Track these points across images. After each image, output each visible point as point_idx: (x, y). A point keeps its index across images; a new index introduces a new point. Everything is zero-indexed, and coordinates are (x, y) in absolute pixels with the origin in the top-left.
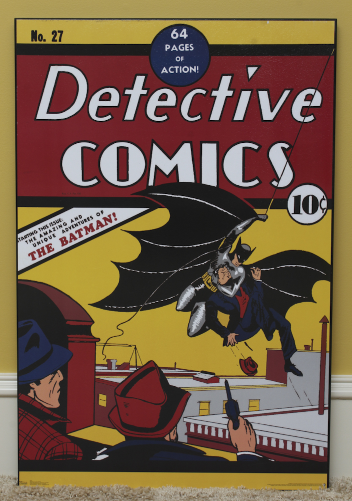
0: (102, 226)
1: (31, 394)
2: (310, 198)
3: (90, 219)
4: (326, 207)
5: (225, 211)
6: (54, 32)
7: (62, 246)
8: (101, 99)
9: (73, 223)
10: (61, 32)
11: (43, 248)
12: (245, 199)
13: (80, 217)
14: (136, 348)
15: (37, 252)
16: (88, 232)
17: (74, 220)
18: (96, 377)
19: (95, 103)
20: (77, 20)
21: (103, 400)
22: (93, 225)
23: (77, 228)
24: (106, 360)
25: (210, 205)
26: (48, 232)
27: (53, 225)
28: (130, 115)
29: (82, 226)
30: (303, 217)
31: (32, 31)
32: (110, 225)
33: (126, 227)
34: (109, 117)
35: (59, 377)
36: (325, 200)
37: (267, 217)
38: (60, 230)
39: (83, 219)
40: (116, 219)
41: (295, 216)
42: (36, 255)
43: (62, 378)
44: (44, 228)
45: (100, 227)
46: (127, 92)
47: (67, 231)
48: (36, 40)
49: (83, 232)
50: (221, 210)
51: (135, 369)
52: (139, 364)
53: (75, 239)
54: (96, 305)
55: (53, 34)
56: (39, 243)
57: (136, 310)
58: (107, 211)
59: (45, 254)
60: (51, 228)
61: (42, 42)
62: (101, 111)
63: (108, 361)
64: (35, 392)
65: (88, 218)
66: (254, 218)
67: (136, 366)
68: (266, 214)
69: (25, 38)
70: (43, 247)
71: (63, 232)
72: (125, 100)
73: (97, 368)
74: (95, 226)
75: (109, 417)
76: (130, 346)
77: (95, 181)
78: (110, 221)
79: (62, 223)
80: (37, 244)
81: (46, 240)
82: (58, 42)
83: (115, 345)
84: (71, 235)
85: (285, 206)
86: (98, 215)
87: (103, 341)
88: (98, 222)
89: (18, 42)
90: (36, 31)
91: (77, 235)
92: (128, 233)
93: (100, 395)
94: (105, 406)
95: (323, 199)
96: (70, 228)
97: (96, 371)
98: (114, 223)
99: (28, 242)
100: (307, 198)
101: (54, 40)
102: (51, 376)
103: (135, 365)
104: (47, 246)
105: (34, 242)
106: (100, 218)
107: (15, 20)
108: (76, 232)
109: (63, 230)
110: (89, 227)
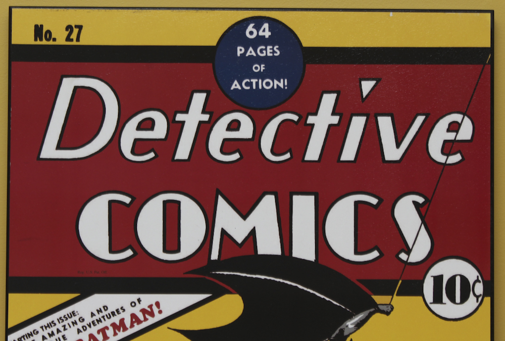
0: (139, 322)
2: (458, 279)
3: (121, 311)
4: (482, 294)
5: (327, 299)
6: (69, 28)
8: (140, 127)
9: (94, 318)
10: (80, 28)
12: (358, 280)
13: (106, 308)
16: (117, 331)
17: (96, 313)
19: (130, 134)
20: (103, 10)
22: (125, 321)
23: (100, 326)
25: (305, 289)
26: (55, 332)
27: (63, 320)
28: (183, 152)
29: (107, 323)
30: (448, 309)
31: (36, 26)
32: (151, 321)
33: (176, 323)
34: (152, 155)
36: (480, 282)
37: (392, 308)
38: (74, 329)
39: (109, 311)
40: (160, 312)
41: (434, 307)
44: (49, 325)
45: (135, 324)
46: (179, 117)
47: (85, 330)
48: (41, 40)
49: (110, 332)
50: (322, 296)
55: (67, 29)
58: (148, 299)
60: (59, 326)
61: (51, 43)
62: (139, 146)
65: (117, 311)
66: (372, 310)
68: (390, 304)
69: (24, 36)
71: (79, 331)
72: (175, 129)
74: (128, 323)
77: (129, 253)
78: (152, 314)
79: (76, 318)
82: (75, 43)
84: (91, 336)
85: (419, 292)
86: (133, 304)
88: (133, 316)
89: (13, 42)
90: (42, 26)
91: (99, 337)
92: (179, 334)
95: (477, 281)
96: (90, 326)
98: (158, 317)
100: (452, 280)
101: (68, 39)
106: (137, 311)
107: (10, 9)
108: (98, 332)
109: (78, 329)
110: (118, 323)
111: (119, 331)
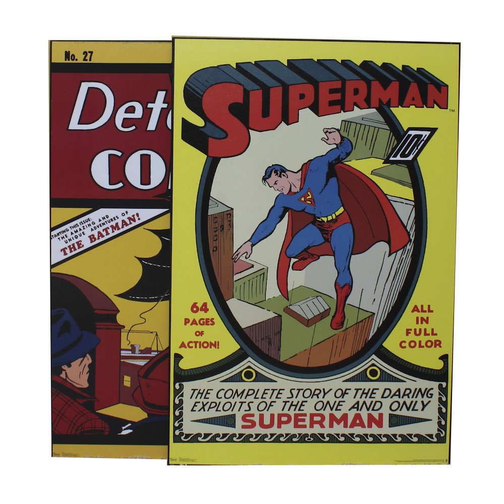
0: (127, 225)
1: (63, 375)
3: (116, 218)
6: (85, 53)
7: (91, 242)
8: (127, 111)
9: (101, 222)
10: (91, 53)
11: (73, 245)
13: (107, 217)
14: (157, 335)
15: (68, 248)
17: (102, 219)
18: (121, 360)
19: (121, 115)
20: (105, 42)
21: (127, 381)
22: (119, 224)
24: (130, 345)
26: (78, 230)
27: (83, 224)
28: (152, 126)
29: (108, 225)
31: (66, 52)
32: (134, 224)
33: (148, 226)
34: (134, 128)
35: (88, 360)
38: (89, 228)
39: (109, 218)
40: (139, 219)
42: (68, 251)
43: (90, 361)
44: (74, 227)
45: (125, 226)
46: (150, 105)
47: (95, 229)
48: (69, 60)
49: (110, 231)
51: (156, 353)
52: (160, 349)
53: (103, 236)
54: (121, 296)
55: (84, 54)
56: (70, 240)
57: (157, 300)
58: (132, 212)
59: (75, 250)
60: (81, 227)
61: (75, 62)
62: (126, 122)
63: (133, 346)
64: (66, 373)
65: (114, 218)
67: (157, 351)
69: (60, 59)
72: (147, 112)
73: (122, 352)
74: (120, 225)
75: (133, 397)
76: (152, 333)
77: (121, 185)
78: (134, 220)
79: (90, 222)
80: (68, 241)
81: (76, 237)
82: (88, 62)
83: (138, 332)
84: (99, 233)
86: (123, 215)
87: (127, 328)
88: (123, 221)
89: (53, 62)
90: (69, 52)
91: (104, 233)
92: (150, 232)
93: (125, 377)
94: (130, 386)
96: (98, 227)
97: (122, 355)
98: (138, 222)
99: (61, 239)
101: (85, 59)
102: (80, 359)
103: (156, 350)
104: (77, 243)
105: (67, 239)
106: (125, 218)
107: (51, 42)
108: (103, 230)
109: (92, 229)
110: (115, 226)
111: (115, 230)
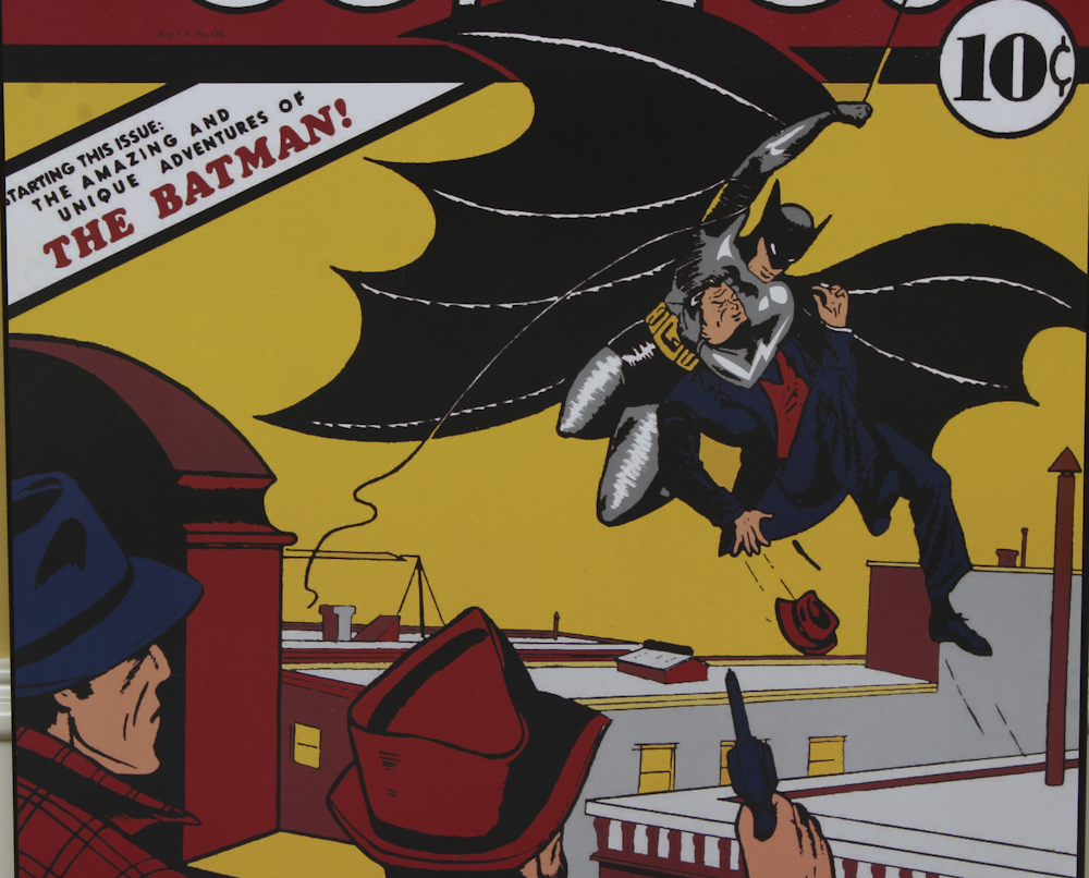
0: (300, 146)
1: (60, 730)
2: (1019, 45)
3: (258, 121)
4: (1072, 76)
5: (724, 92)
7: (162, 216)
9: (199, 138)
11: (93, 225)
12: (792, 49)
13: (224, 114)
14: (419, 566)
15: (73, 240)
16: (251, 167)
17: (201, 125)
18: (285, 667)
21: (307, 746)
22: (269, 144)
23: (213, 155)
24: (316, 607)
25: (674, 69)
26: (112, 169)
27: (128, 143)
29: (229, 148)
32: (327, 143)
33: (379, 149)
35: (156, 669)
36: (1068, 50)
37: (870, 112)
38: (154, 162)
39: (232, 121)
40: (347, 123)
41: (964, 108)
42: (71, 251)
43: (164, 673)
44: (97, 155)
45: (291, 150)
47: (178, 164)
49: (235, 169)
50: (712, 86)
51: (417, 637)
52: (432, 621)
53: (207, 191)
54: (282, 419)
56: (80, 207)
57: (420, 435)
58: (319, 95)
59: (100, 244)
60: (121, 155)
63: (326, 611)
64: (71, 721)
65: (250, 120)
66: (824, 115)
67: (422, 629)
68: (864, 102)
70: (96, 221)
71: (165, 167)
73: (286, 634)
74: (274, 148)
75: (329, 803)
76: (400, 558)
78: (329, 129)
79: (158, 138)
80: (72, 210)
81: (105, 196)
83: (347, 556)
84: (193, 177)
85: (932, 75)
86: (285, 105)
87: (306, 542)
88: (286, 132)
91: (212, 180)
92: (397, 176)
93: (299, 728)
94: (316, 765)
95: (1062, 48)
96: (189, 155)
97: (285, 645)
98: (342, 135)
99: (43, 203)
100: (1005, 46)
102: (127, 666)
103: (418, 624)
104: (109, 218)
105: (68, 203)
106: (293, 120)
108: (209, 168)
109: (163, 162)
110: (252, 149)
111: (256, 166)
